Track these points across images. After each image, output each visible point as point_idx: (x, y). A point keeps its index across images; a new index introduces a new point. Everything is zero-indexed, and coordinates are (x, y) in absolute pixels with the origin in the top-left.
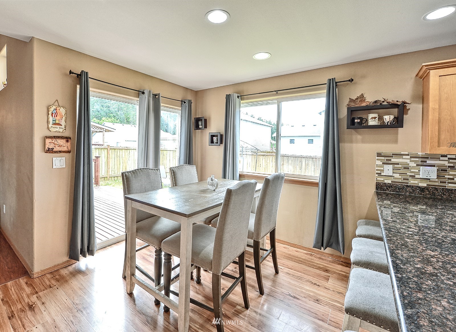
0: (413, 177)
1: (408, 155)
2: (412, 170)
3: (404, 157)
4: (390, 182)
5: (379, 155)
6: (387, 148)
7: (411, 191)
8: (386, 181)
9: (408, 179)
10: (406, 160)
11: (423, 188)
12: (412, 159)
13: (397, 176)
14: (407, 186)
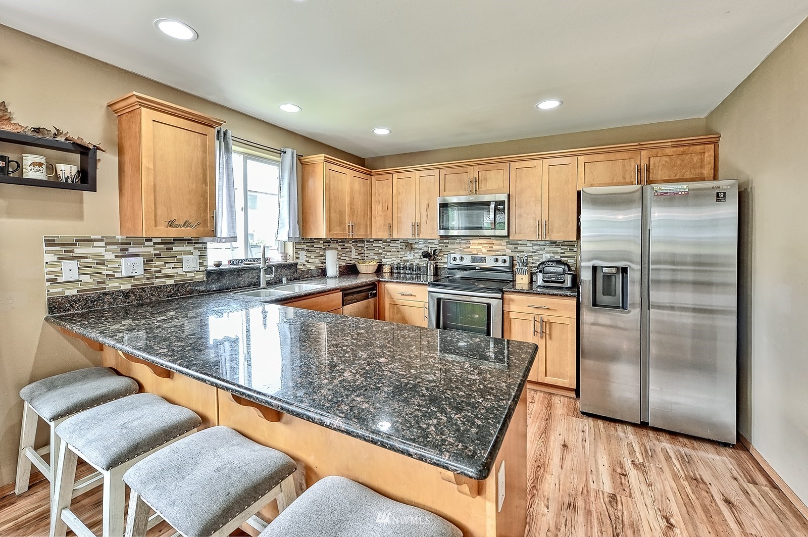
0: (111, 277)
1: (101, 240)
2: (109, 266)
3: (96, 244)
4: (74, 292)
5: (50, 242)
6: (65, 228)
7: (112, 300)
8: (67, 293)
9: (104, 282)
10: (98, 250)
11: (127, 293)
12: (109, 247)
13: (86, 279)
14: (105, 294)
